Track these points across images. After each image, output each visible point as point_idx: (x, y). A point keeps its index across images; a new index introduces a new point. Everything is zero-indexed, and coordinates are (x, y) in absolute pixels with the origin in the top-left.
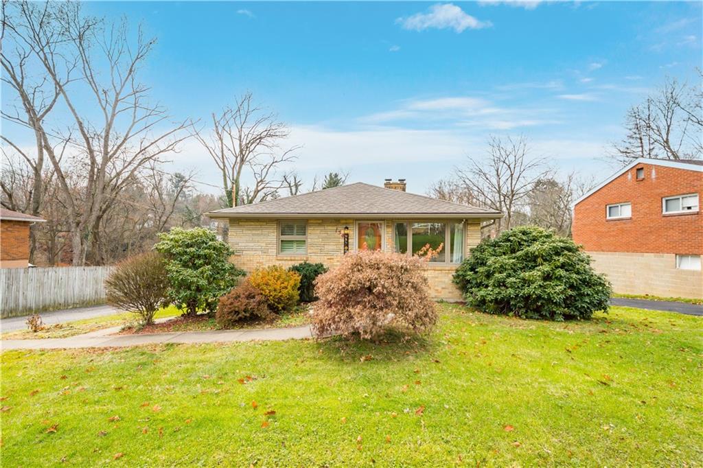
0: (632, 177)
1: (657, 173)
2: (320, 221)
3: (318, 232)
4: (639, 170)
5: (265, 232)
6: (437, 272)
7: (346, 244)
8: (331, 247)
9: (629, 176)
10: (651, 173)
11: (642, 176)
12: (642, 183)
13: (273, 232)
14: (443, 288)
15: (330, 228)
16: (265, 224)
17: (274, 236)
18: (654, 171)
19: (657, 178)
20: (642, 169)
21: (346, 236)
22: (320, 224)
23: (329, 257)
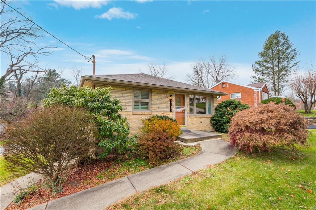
0: (221, 86)
1: (229, 85)
2: (158, 91)
3: (157, 97)
4: (223, 84)
5: (125, 95)
6: (205, 118)
7: (171, 105)
8: (164, 106)
9: (220, 86)
10: (227, 85)
11: (224, 86)
12: (224, 88)
13: (130, 96)
14: (207, 126)
15: (163, 95)
16: (125, 89)
17: (131, 98)
18: (228, 85)
19: (229, 87)
20: (224, 84)
21: (171, 100)
22: (158, 93)
23: (163, 112)
